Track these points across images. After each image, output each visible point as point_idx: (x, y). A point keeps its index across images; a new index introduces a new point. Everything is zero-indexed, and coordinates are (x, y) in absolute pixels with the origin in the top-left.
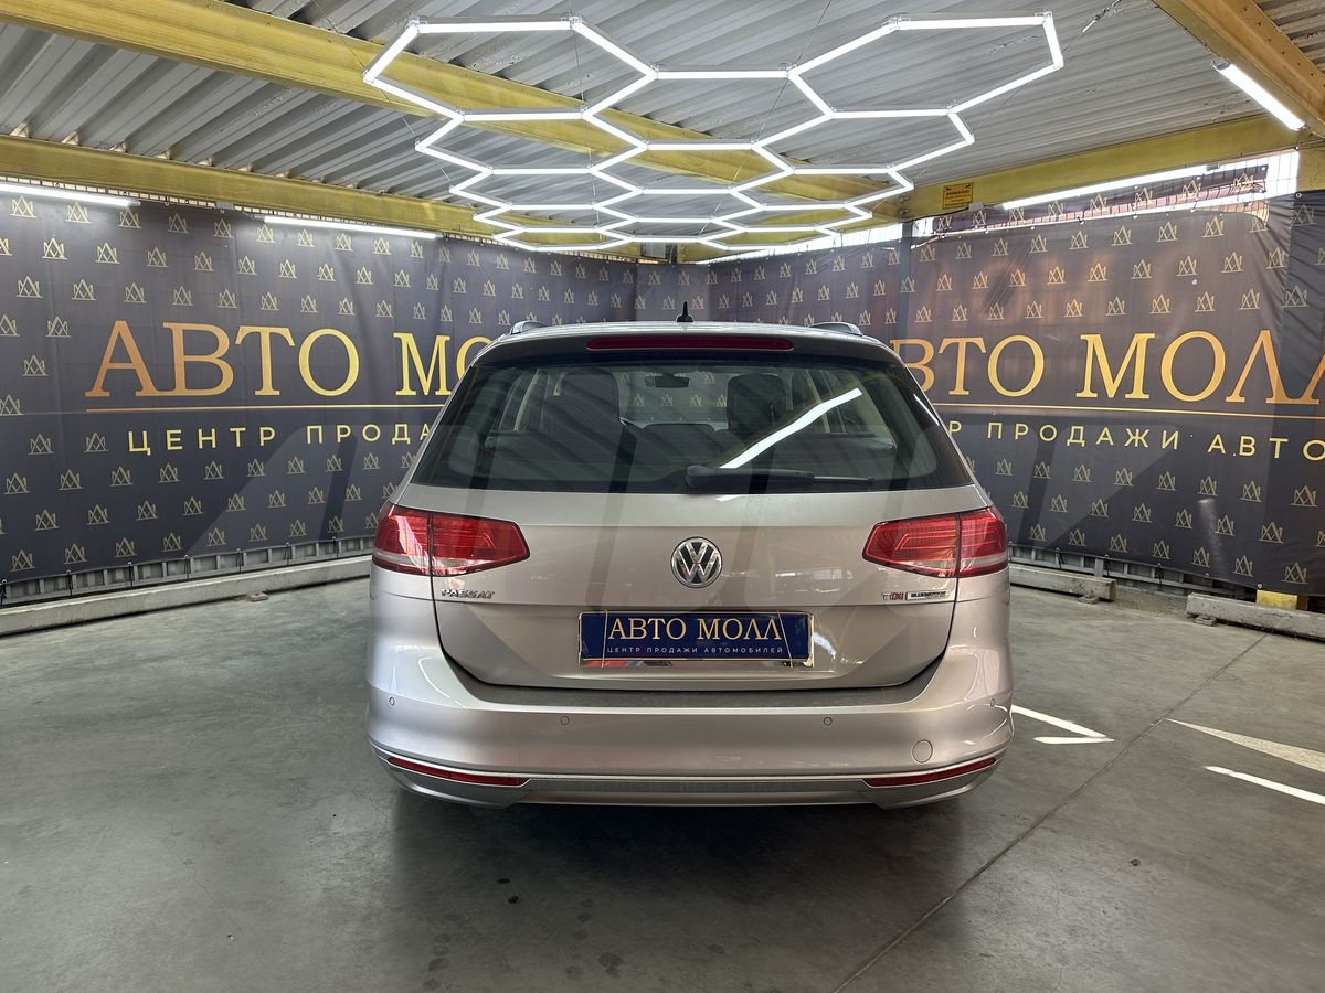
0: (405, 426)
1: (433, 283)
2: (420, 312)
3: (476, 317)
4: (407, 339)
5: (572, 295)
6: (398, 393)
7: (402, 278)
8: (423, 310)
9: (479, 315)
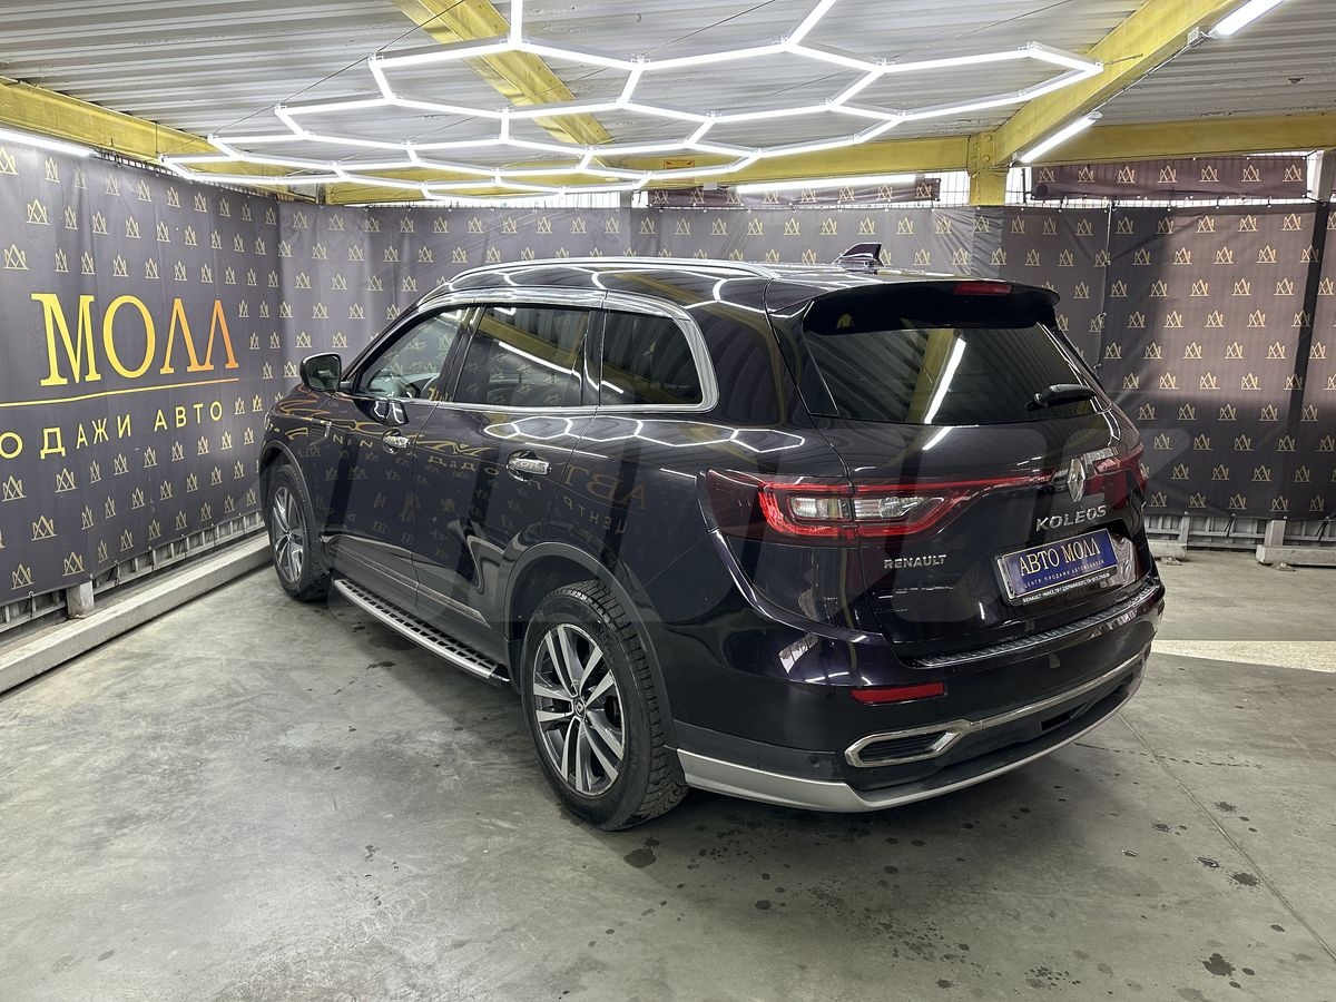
0: (57, 430)
1: (71, 217)
2: (61, 262)
3: (121, 268)
4: (51, 302)
5: (218, 238)
6: (44, 383)
7: (37, 211)
8: (64, 258)
9: (123, 264)
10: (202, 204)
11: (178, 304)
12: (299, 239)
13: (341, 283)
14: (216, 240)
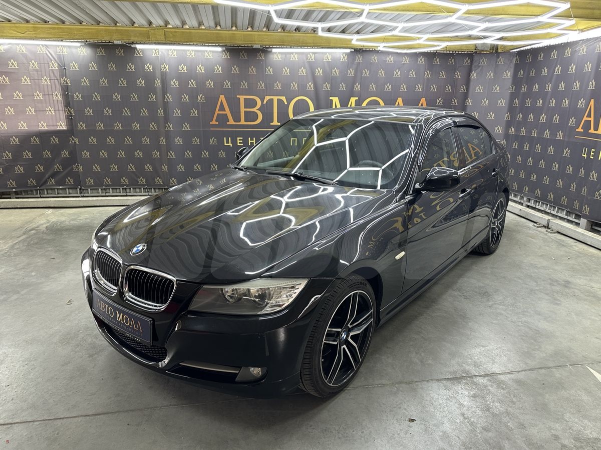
1: (351, 73)
4: (335, 100)
5: (430, 73)
7: (335, 72)
8: (344, 86)
9: (374, 87)
10: (422, 61)
11: (400, 100)
12: (481, 70)
13: (497, 89)
14: (428, 74)
